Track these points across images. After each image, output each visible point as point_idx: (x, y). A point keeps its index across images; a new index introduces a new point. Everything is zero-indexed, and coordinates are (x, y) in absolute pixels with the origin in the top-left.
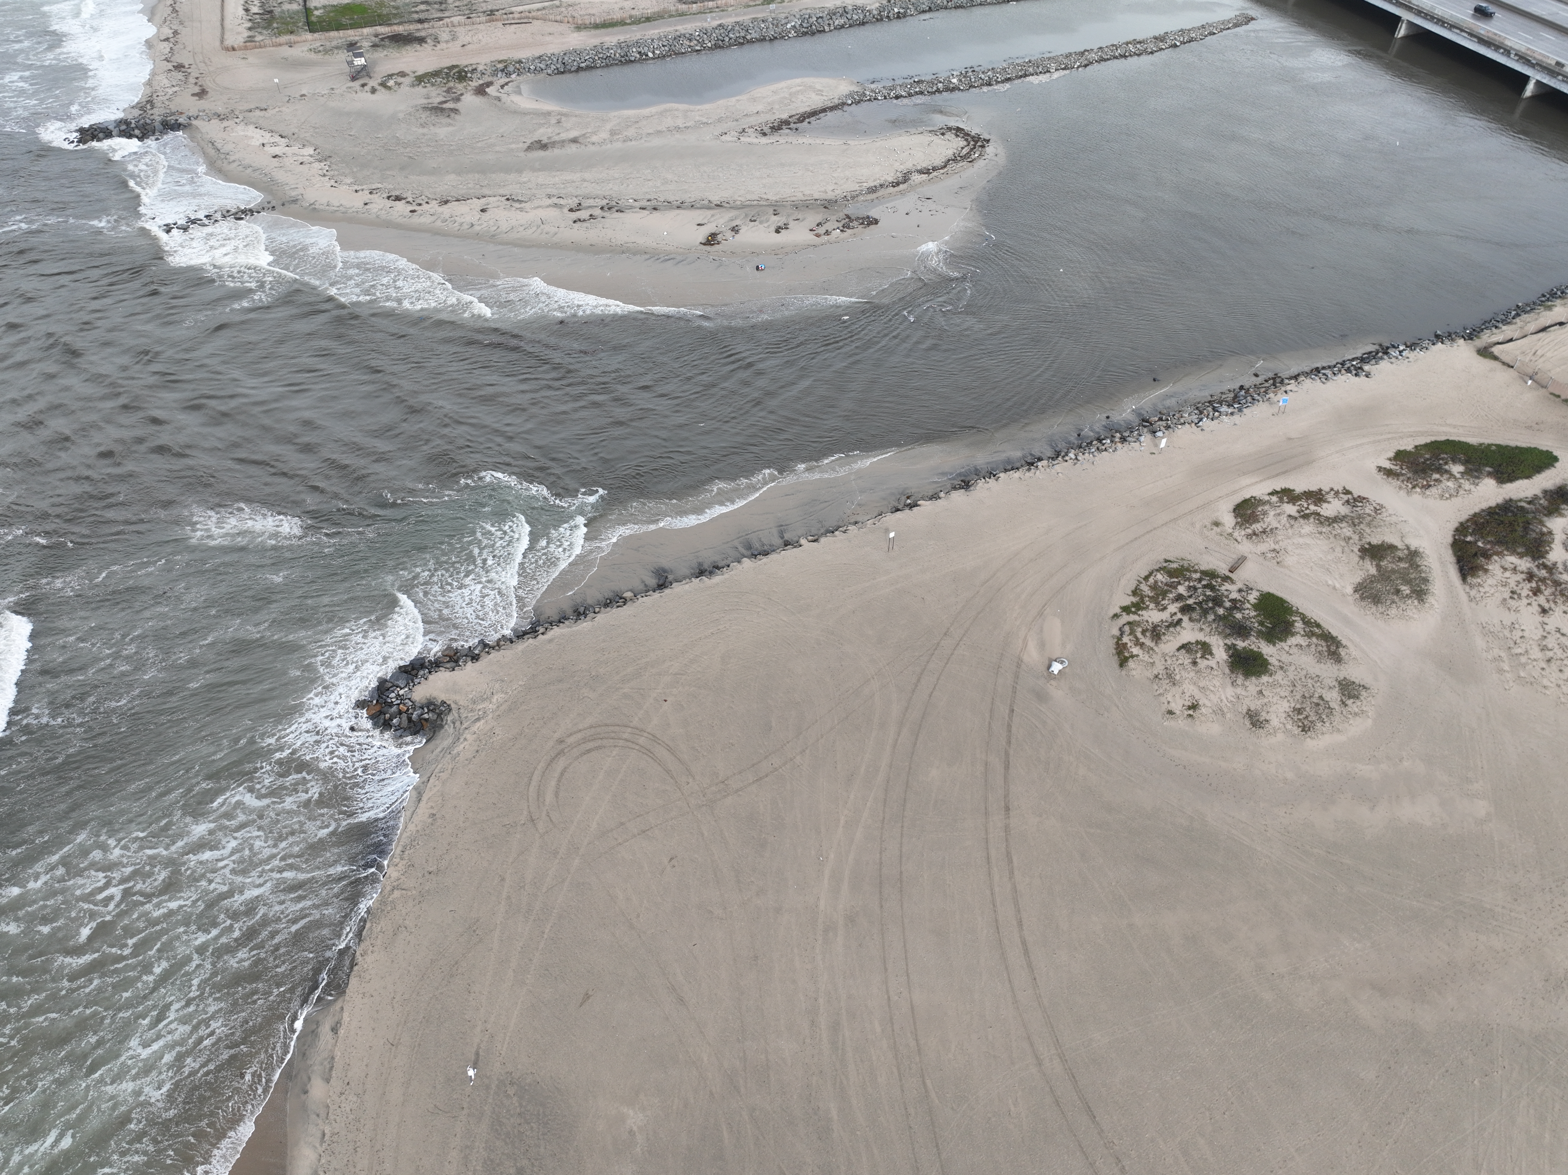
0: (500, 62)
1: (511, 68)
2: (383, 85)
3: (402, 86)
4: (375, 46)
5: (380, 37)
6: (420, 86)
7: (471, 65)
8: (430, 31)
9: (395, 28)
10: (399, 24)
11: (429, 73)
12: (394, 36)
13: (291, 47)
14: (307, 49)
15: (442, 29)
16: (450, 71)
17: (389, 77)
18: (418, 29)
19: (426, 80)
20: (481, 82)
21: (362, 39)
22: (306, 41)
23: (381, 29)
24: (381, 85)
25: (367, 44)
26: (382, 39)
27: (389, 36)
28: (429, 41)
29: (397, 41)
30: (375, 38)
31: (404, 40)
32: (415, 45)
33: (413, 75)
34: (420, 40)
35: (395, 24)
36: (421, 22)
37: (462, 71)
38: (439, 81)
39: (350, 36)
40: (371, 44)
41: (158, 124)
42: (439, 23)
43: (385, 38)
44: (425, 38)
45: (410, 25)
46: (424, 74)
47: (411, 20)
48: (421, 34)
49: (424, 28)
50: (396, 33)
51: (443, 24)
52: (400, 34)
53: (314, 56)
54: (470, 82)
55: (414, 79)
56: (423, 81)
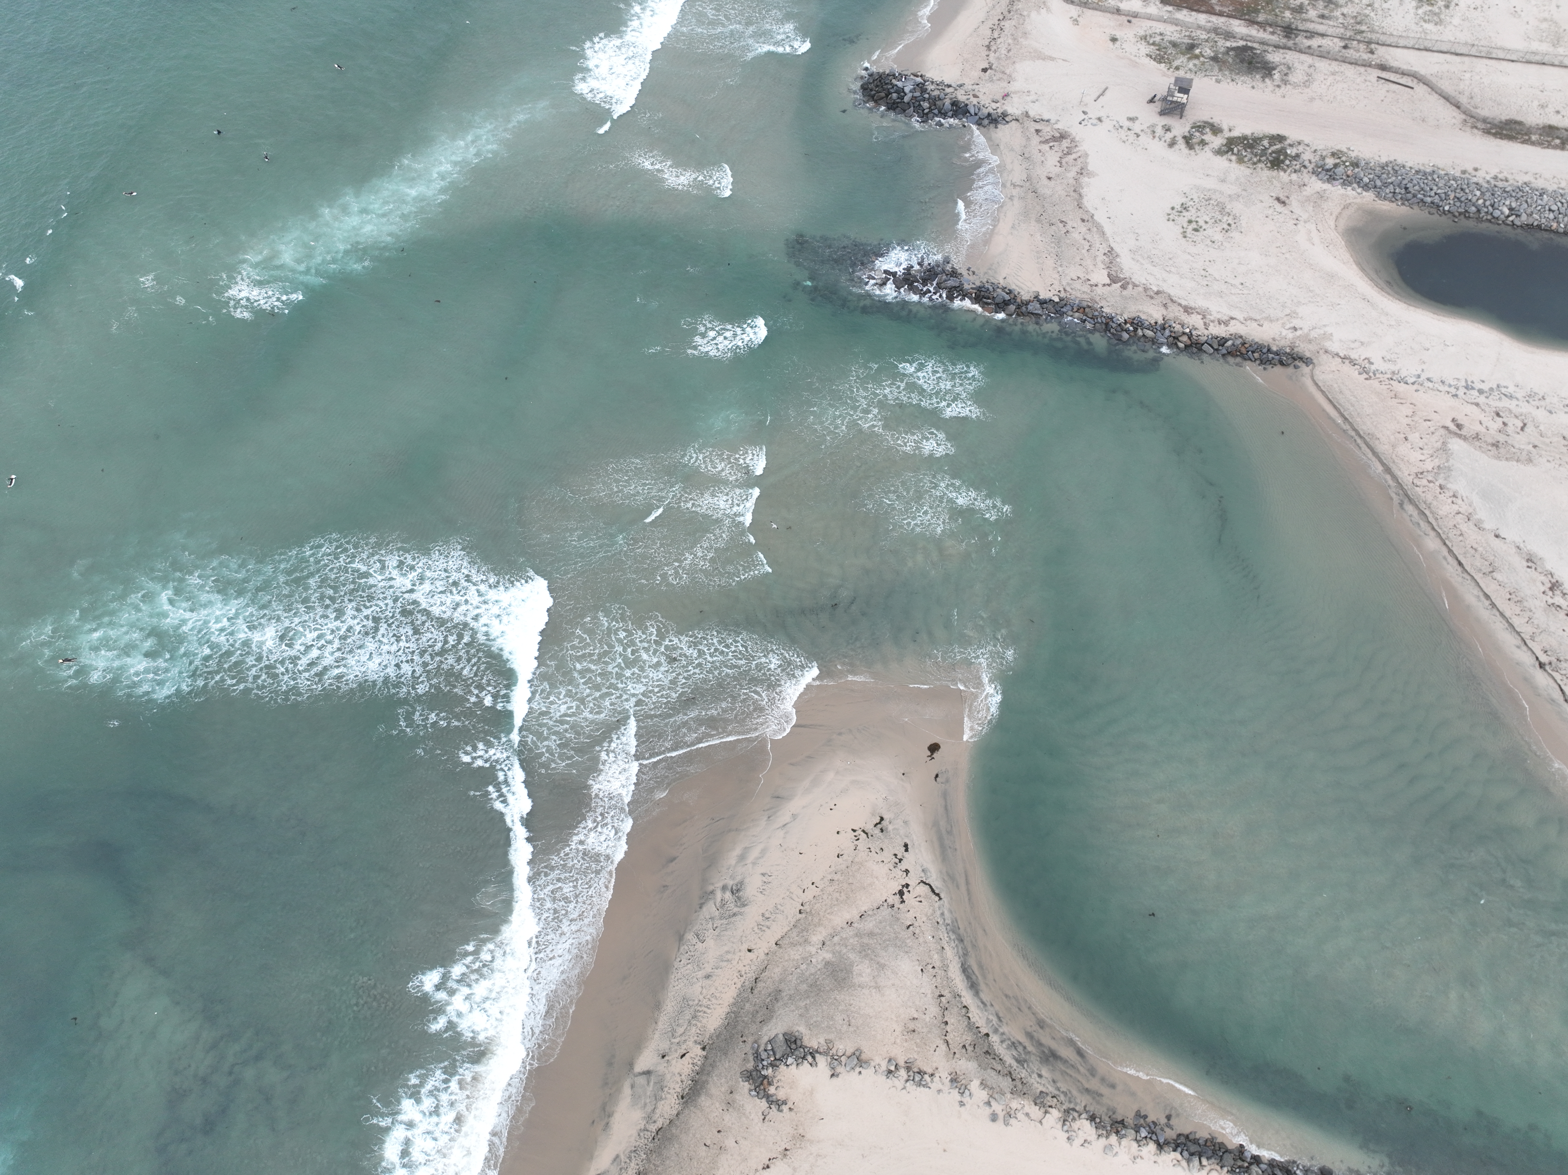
0: (1333, 154)
1: (1340, 170)
2: (1187, 140)
3: (1207, 148)
4: (1215, 59)
5: (1228, 44)
6: (1225, 157)
7: (1299, 143)
8: (1287, 57)
9: (1254, 32)
10: (1262, 25)
11: (1245, 138)
12: (1245, 48)
13: (1129, 21)
14: (1142, 33)
15: (1303, 57)
16: (1271, 145)
17: (1200, 127)
18: (1277, 47)
19: (1235, 150)
20: (1294, 176)
21: (1207, 41)
22: (1149, 18)
23: (1238, 27)
24: (1185, 137)
25: (1208, 52)
26: (1229, 49)
27: (1238, 47)
28: (1277, 76)
29: (1242, 61)
30: (1223, 44)
31: (1250, 63)
32: (1257, 76)
33: (1227, 134)
34: (1267, 70)
35: (1258, 23)
36: (1289, 31)
37: (1282, 151)
38: (1249, 156)
39: (1199, 27)
40: (1212, 54)
41: (947, 102)
42: (1307, 43)
43: (1233, 49)
44: (1274, 69)
45: (1273, 33)
46: (1239, 137)
47: (1280, 23)
48: (1274, 57)
49: (1285, 47)
50: (1249, 44)
51: (1309, 47)
52: (1252, 48)
53: (1144, 49)
54: (1282, 173)
55: (1225, 142)
56: (1232, 150)
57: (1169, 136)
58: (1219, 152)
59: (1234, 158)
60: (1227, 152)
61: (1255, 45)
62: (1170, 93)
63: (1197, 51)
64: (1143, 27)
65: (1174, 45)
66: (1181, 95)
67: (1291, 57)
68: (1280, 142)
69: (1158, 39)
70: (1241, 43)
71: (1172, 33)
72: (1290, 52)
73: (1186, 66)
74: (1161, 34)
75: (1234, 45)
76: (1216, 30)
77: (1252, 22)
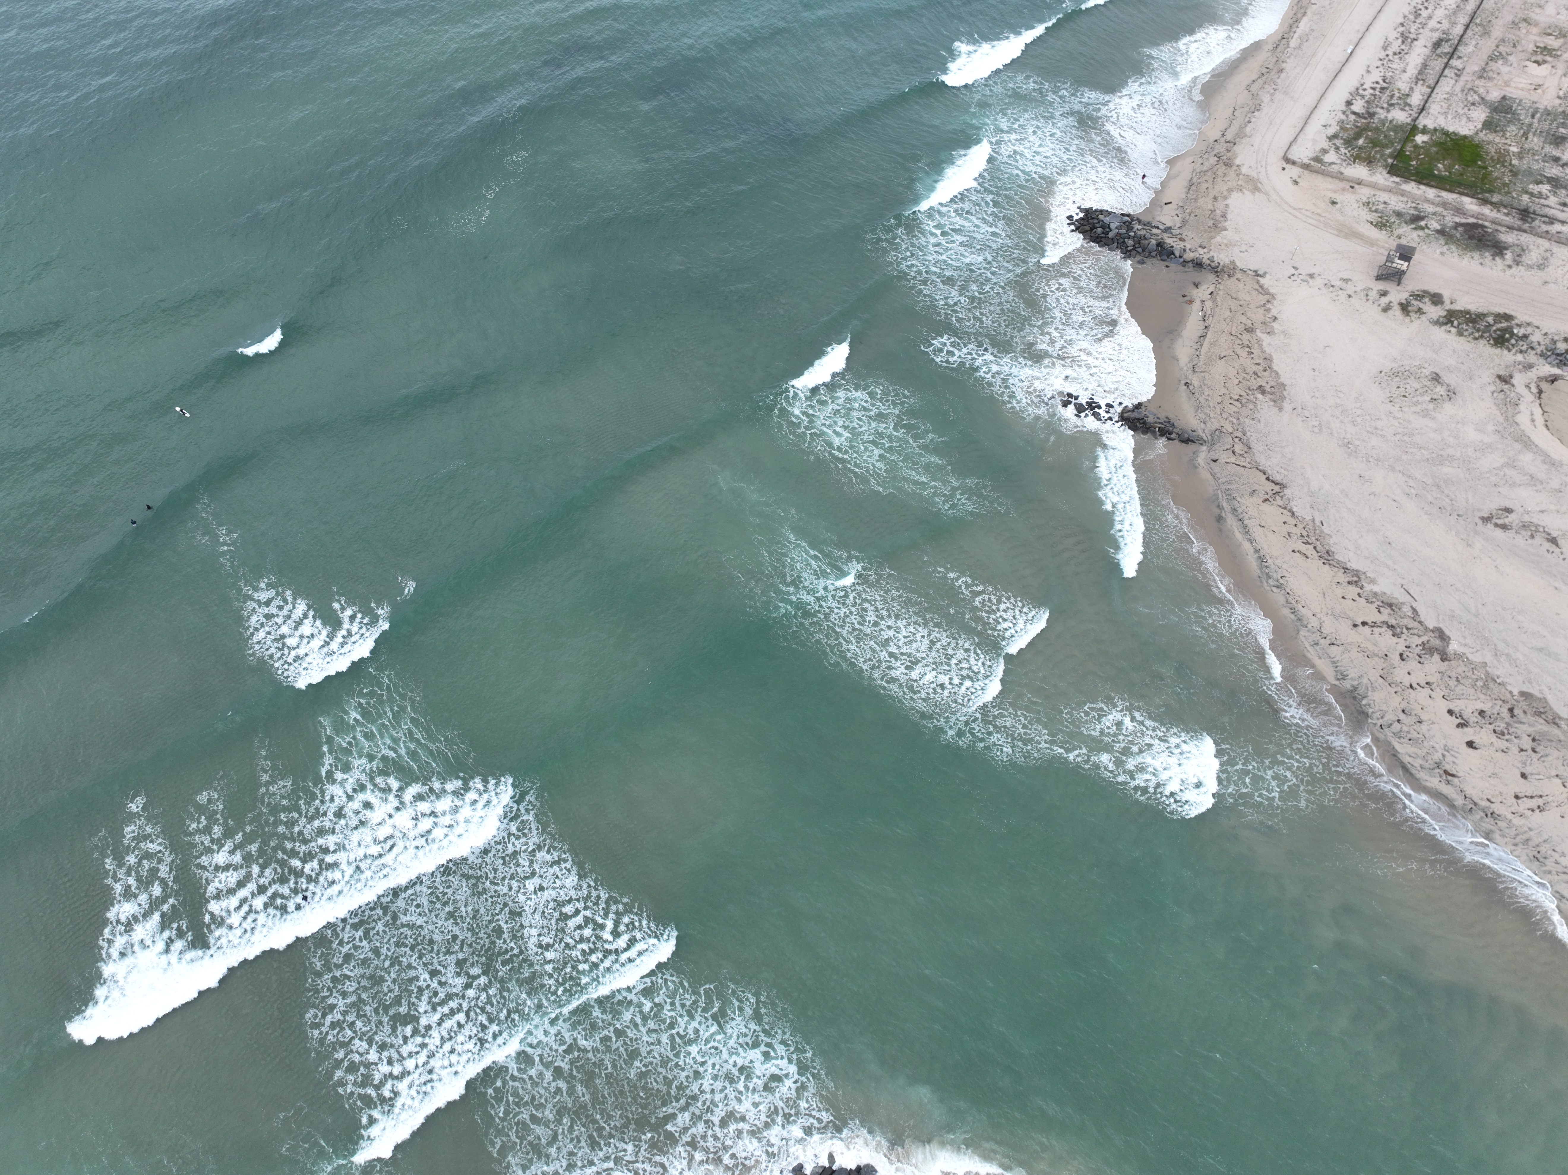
2: (1405, 308)
3: (1423, 317)
4: (1441, 232)
5: (1457, 220)
6: (1444, 328)
7: (1528, 324)
8: (1522, 239)
9: (1486, 210)
10: (1496, 206)
11: (1468, 312)
12: (1475, 226)
13: (1352, 187)
14: (1365, 199)
15: (1540, 241)
16: (1495, 322)
17: (1419, 296)
18: (1511, 228)
19: (1456, 323)
20: (1520, 357)
21: (1434, 214)
22: (1373, 186)
23: (1469, 204)
24: (1401, 304)
25: (1435, 225)
26: (1457, 225)
27: (1468, 224)
28: (1509, 255)
29: (1471, 238)
30: (1451, 219)
31: (1480, 240)
32: (1487, 254)
33: (1448, 306)
34: (1499, 249)
35: (1491, 203)
36: (1525, 214)
37: (1509, 330)
38: (1470, 331)
39: (1427, 201)
40: (1439, 228)
41: (1154, 242)
42: (1545, 227)
43: (1462, 225)
44: (1506, 249)
45: (1507, 215)
46: (1461, 311)
47: (1515, 205)
48: (1508, 238)
49: (1520, 229)
50: (1480, 222)
51: (1547, 232)
52: (1483, 226)
53: (1365, 215)
54: (1506, 352)
55: (1445, 313)
56: (1452, 322)
57: (1384, 300)
58: (1437, 323)
59: (1454, 330)
60: (1446, 324)
61: (1486, 224)
62: (1389, 259)
63: (1423, 223)
64: (1364, 193)
65: (1399, 214)
66: (1402, 262)
67: (1525, 239)
68: (1507, 320)
69: (1381, 207)
70: (1472, 220)
71: (1396, 203)
72: (1525, 235)
73: (1409, 236)
74: (1385, 203)
75: (1463, 221)
76: (1444, 205)
77: (1485, 202)
